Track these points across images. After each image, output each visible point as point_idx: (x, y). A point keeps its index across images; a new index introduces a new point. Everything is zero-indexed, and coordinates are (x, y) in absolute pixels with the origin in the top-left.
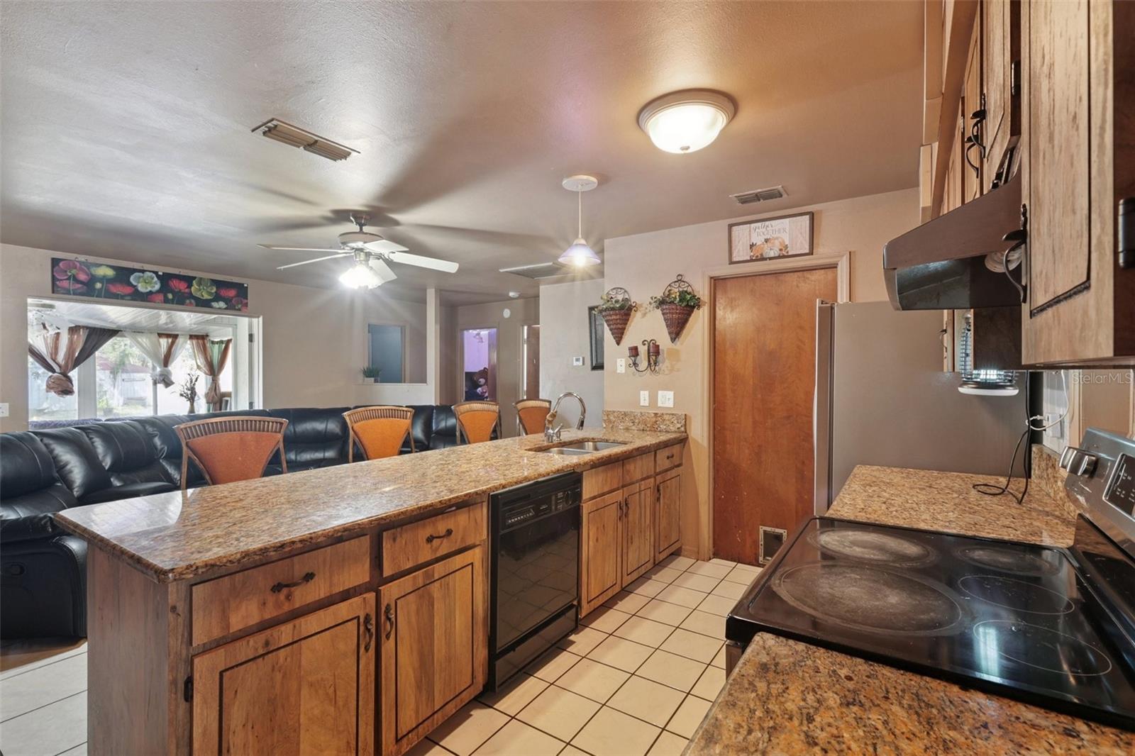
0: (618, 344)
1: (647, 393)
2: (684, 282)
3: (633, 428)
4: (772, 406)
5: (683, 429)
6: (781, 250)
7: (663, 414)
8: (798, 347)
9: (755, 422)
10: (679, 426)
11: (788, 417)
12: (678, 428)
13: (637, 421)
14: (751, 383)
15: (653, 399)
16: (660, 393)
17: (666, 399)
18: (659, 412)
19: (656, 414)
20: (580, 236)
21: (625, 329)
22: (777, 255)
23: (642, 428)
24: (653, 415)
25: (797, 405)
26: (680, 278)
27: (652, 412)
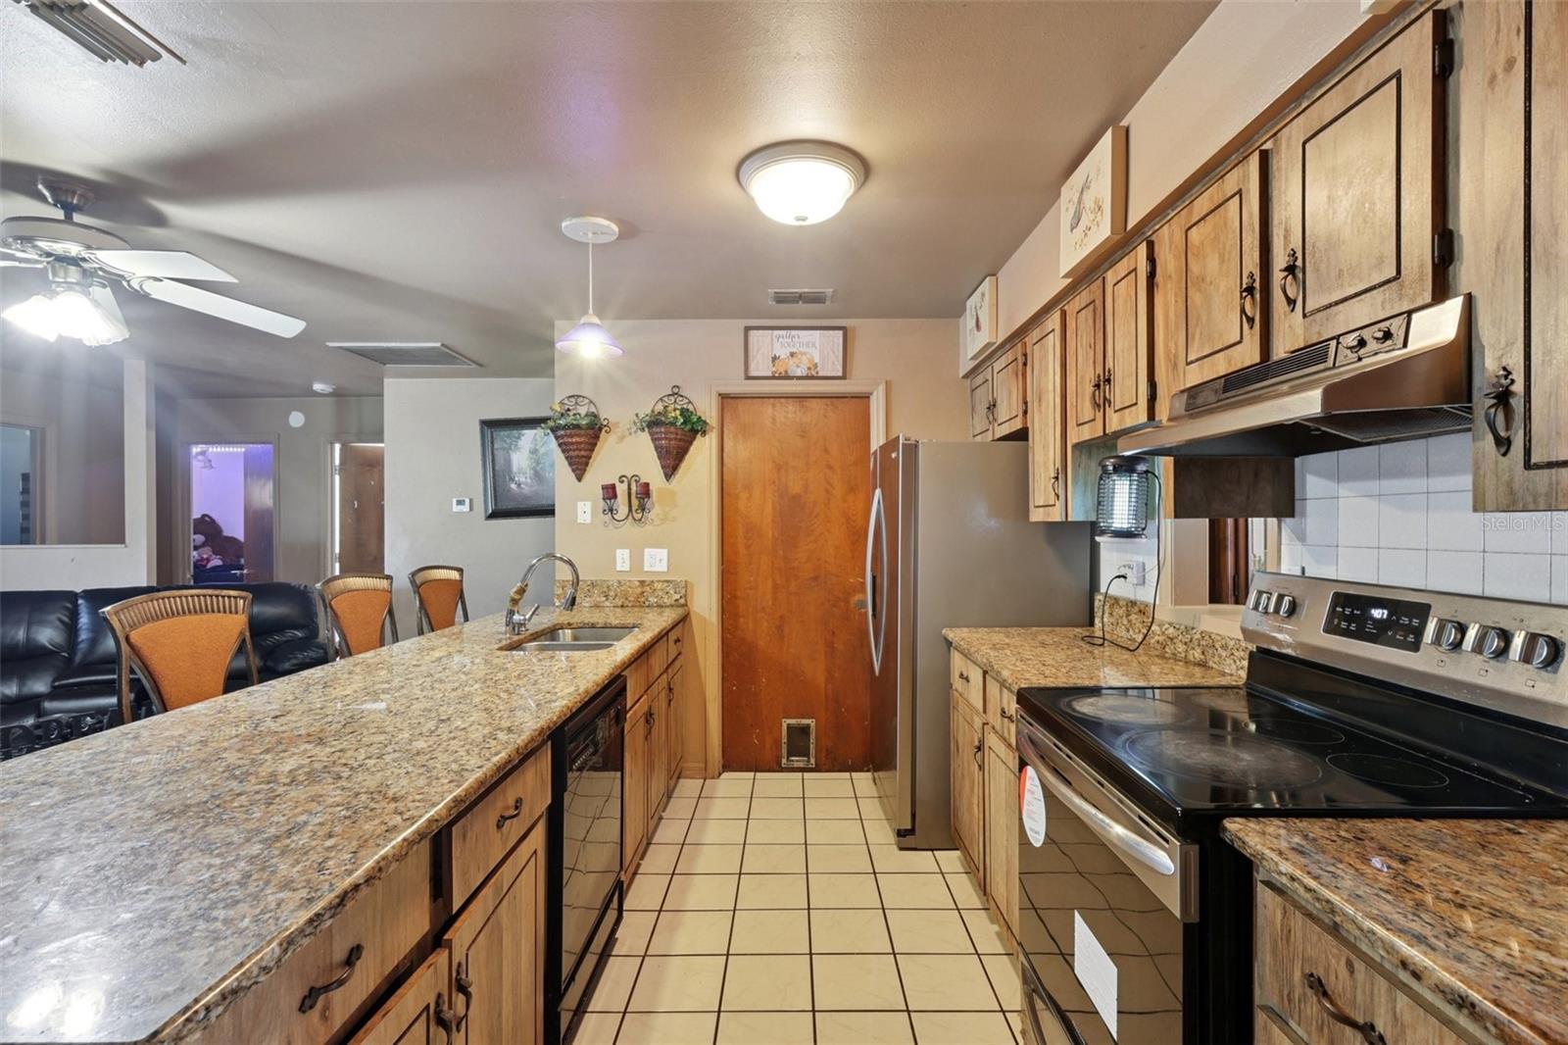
0: (579, 479)
1: (627, 552)
2: (682, 396)
3: (607, 604)
4: (796, 564)
5: (682, 601)
6: (809, 369)
7: (652, 582)
8: (827, 491)
9: (775, 587)
10: (677, 596)
11: (816, 578)
12: (677, 600)
13: (612, 593)
14: (770, 535)
15: (637, 559)
16: (647, 551)
17: (656, 561)
18: (648, 579)
19: (642, 583)
20: (591, 311)
21: (589, 458)
22: (804, 374)
23: (620, 603)
24: (638, 583)
25: (826, 562)
26: (676, 390)
27: (636, 579)
